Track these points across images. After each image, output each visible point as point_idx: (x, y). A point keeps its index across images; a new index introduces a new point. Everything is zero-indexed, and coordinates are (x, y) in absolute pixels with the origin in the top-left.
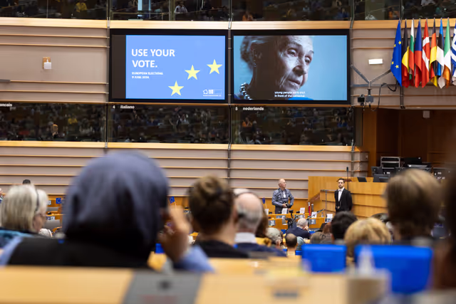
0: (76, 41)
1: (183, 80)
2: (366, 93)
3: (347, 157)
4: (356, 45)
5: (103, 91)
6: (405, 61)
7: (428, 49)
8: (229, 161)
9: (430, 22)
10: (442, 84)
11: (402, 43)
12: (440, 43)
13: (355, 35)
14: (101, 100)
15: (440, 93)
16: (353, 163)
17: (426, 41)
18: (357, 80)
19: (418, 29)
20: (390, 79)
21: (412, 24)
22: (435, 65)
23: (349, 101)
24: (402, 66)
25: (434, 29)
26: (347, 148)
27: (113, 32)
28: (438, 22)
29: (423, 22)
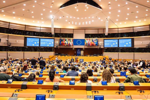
0: (20, 38)
1: (34, 44)
2: (57, 46)
3: (53, 53)
4: (55, 40)
5: (23, 45)
6: (62, 42)
7: (64, 41)
8: (39, 54)
9: (64, 38)
10: (66, 45)
11: (61, 40)
12: (66, 40)
13: (55, 39)
14: (23, 46)
15: (65, 46)
16: (54, 54)
17: (64, 40)
18: (55, 44)
19: (63, 39)
20: (59, 45)
21: (62, 38)
22: (65, 43)
23: (54, 47)
24: (61, 43)
25: (65, 39)
26: (53, 52)
27: (25, 37)
28: (65, 38)
29: (63, 38)
